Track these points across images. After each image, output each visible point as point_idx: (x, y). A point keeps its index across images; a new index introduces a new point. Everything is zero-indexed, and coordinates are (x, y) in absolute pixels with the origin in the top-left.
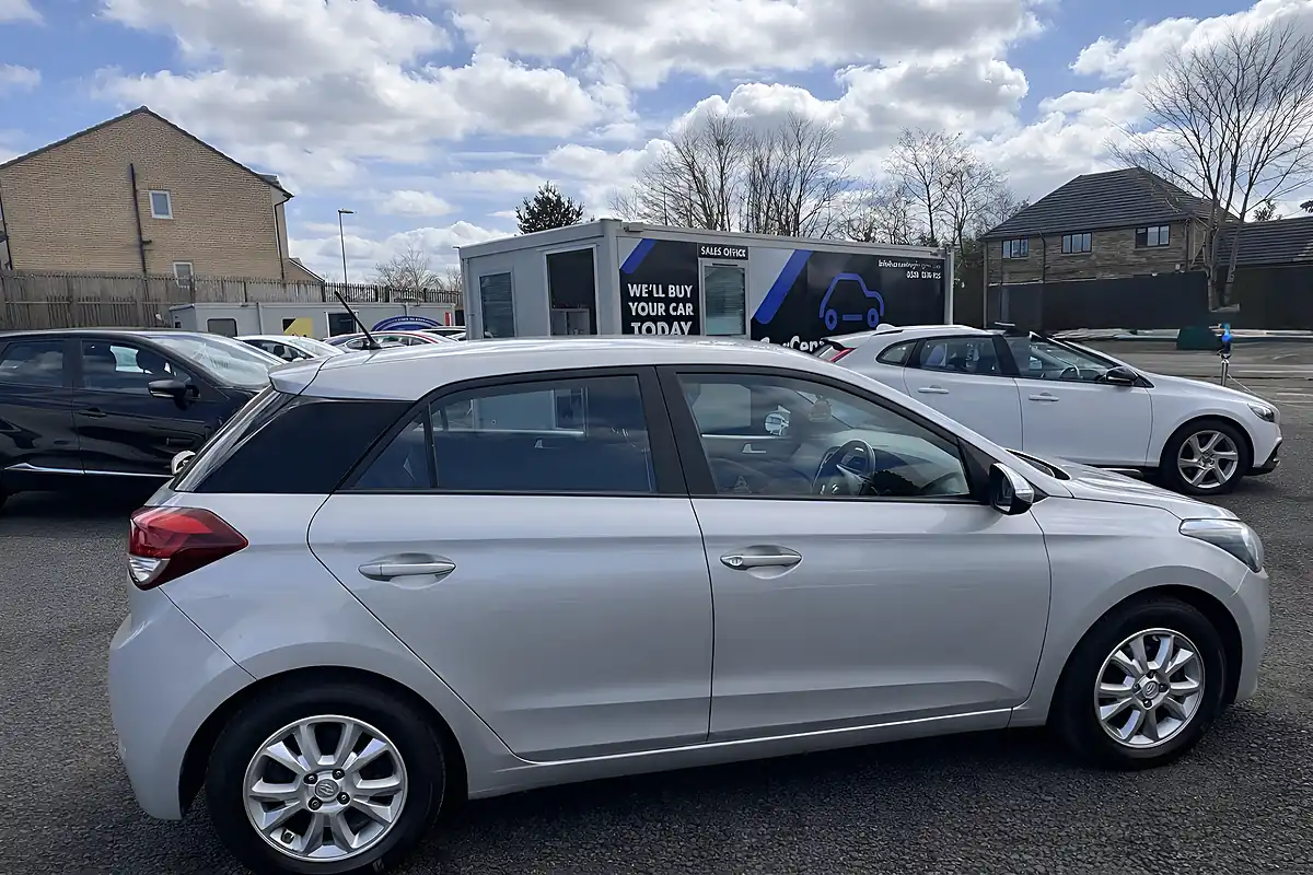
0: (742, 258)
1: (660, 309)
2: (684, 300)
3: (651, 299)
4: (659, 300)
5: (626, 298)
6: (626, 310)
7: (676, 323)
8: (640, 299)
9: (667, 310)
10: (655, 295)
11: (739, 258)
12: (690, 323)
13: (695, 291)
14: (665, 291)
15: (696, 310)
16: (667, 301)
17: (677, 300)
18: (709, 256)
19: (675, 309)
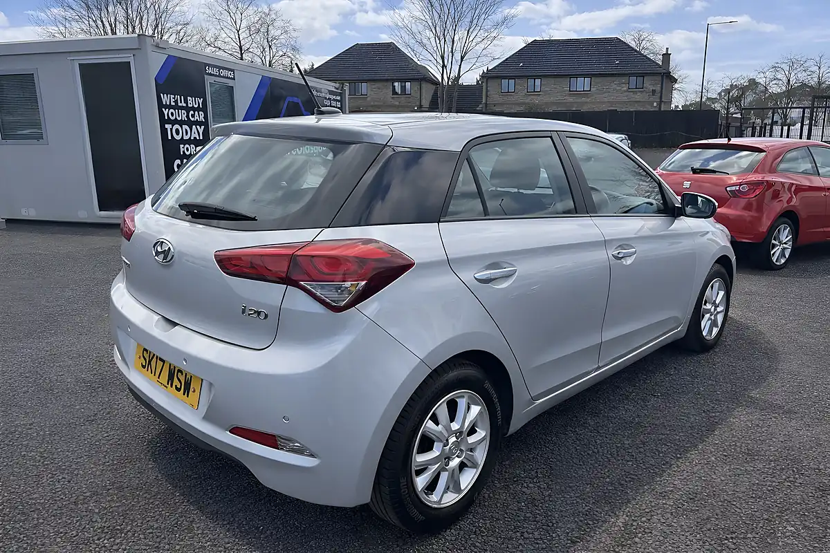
0: (231, 78)
1: (183, 115)
2: (198, 109)
3: (176, 107)
4: (182, 108)
5: (161, 105)
6: (161, 114)
7: (194, 127)
8: (170, 107)
9: (188, 116)
10: (181, 105)
11: (229, 78)
12: (203, 127)
13: (205, 103)
14: (186, 102)
15: (206, 117)
16: (187, 109)
17: (193, 109)
18: (211, 74)
19: (193, 116)
